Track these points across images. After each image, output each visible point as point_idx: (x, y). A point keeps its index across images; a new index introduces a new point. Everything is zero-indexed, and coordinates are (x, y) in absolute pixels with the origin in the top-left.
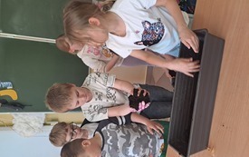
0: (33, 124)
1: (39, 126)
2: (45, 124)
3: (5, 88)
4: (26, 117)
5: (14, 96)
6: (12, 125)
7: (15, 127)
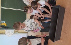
0: (11, 33)
1: (12, 33)
2: (14, 33)
3: (3, 23)
4: (9, 31)
5: (5, 25)
6: (5, 33)
7: (6, 34)
